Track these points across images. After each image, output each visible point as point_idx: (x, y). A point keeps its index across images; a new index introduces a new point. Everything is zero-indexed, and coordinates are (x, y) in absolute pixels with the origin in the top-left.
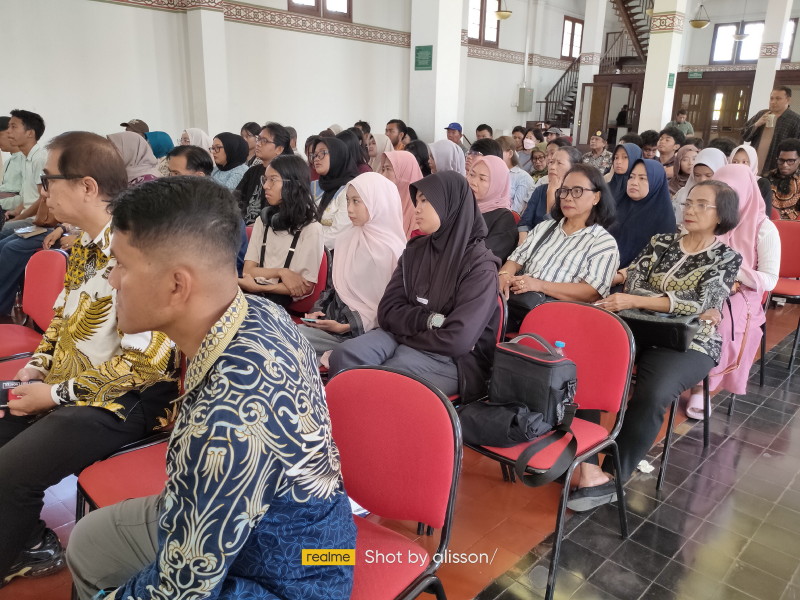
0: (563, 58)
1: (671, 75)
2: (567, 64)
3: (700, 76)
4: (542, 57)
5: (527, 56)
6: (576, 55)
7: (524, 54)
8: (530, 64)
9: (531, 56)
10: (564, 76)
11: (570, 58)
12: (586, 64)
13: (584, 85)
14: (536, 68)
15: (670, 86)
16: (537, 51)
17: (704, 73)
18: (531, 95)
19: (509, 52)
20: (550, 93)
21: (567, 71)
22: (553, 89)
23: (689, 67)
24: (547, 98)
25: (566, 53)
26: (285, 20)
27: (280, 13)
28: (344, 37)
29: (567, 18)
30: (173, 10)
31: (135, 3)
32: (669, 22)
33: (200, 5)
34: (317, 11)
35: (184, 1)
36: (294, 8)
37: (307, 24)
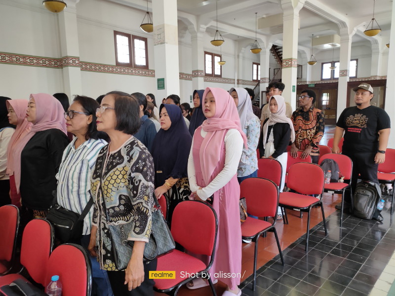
0: (254, 81)
1: (294, 86)
2: (256, 83)
3: (314, 86)
4: (243, 81)
5: (236, 80)
6: (259, 79)
7: (235, 79)
8: (238, 83)
9: (238, 80)
11: (257, 80)
12: (263, 83)
13: (262, 92)
14: (241, 85)
15: (293, 91)
16: (241, 78)
17: (315, 84)
19: (227, 79)
21: (256, 86)
23: (312, 82)
25: (255, 78)
26: (115, 69)
27: (112, 67)
28: (145, 76)
29: (254, 63)
30: (57, 67)
31: (38, 65)
32: (290, 63)
33: (68, 65)
34: (131, 65)
35: (62, 63)
36: (119, 64)
37: (126, 71)
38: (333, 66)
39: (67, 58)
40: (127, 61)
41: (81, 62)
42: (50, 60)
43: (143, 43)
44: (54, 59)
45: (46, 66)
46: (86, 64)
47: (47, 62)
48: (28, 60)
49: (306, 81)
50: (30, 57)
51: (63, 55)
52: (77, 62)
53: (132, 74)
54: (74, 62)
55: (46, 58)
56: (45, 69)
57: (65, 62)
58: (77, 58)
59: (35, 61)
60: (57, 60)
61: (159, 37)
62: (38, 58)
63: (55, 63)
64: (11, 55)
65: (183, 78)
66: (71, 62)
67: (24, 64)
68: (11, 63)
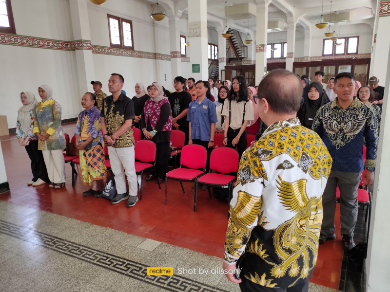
0: (209, 59)
1: (265, 67)
2: (210, 62)
6: (213, 57)
12: (220, 62)
13: (222, 70)
15: (265, 71)
21: (211, 64)
25: (210, 57)
26: (110, 51)
27: (107, 48)
28: (132, 56)
30: (68, 50)
31: (53, 48)
32: (262, 48)
33: (82, 48)
34: (121, 46)
35: (73, 46)
36: (113, 46)
37: (118, 52)
38: (273, 47)
39: (81, 41)
40: (119, 43)
41: (93, 46)
42: (62, 42)
43: (129, 25)
44: (66, 42)
45: (59, 49)
46: (96, 47)
47: (60, 45)
48: (46, 43)
49: (251, 61)
50: (47, 40)
51: (76, 39)
52: (89, 45)
53: (122, 55)
54: (87, 45)
55: (59, 41)
56: (58, 51)
57: (79, 45)
58: (89, 42)
59: (51, 44)
60: (68, 43)
61: (195, 30)
62: (53, 41)
63: (66, 46)
64: (33, 39)
65: (159, 58)
66: (85, 45)
67: (44, 47)
68: (33, 46)
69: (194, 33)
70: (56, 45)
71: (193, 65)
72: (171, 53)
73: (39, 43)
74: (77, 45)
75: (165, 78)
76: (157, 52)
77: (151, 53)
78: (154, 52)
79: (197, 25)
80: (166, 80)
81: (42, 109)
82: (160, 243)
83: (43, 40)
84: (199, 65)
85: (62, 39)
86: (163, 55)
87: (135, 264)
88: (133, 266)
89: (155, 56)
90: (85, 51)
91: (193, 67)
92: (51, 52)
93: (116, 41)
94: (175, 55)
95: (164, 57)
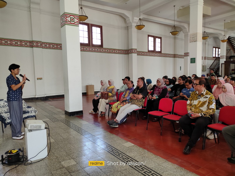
2: (215, 59)
4: (208, 58)
6: (217, 56)
7: (203, 57)
9: (205, 57)
10: (214, 62)
11: (215, 57)
12: (222, 58)
13: (222, 64)
14: (206, 60)
18: (206, 67)
20: (211, 66)
21: (215, 60)
22: (211, 65)
24: (210, 68)
27: (146, 52)
28: (160, 56)
29: (214, 47)
30: (126, 54)
31: (119, 53)
33: (132, 53)
34: (154, 51)
35: (128, 52)
36: (149, 51)
37: (152, 54)
39: (132, 49)
40: (153, 49)
41: (137, 51)
45: (121, 54)
46: (140, 52)
47: (122, 52)
48: (116, 51)
51: (130, 48)
53: (154, 56)
54: (135, 51)
55: (121, 50)
57: (131, 51)
58: (136, 49)
59: (118, 52)
60: (126, 50)
61: (194, 38)
62: (119, 50)
63: (125, 52)
64: (110, 49)
65: (177, 57)
66: (133, 51)
67: (114, 53)
68: (110, 53)
69: (193, 40)
70: (120, 52)
71: (191, 59)
72: (185, 53)
73: (112, 51)
74: (130, 51)
75: (181, 68)
76: (176, 54)
77: (172, 55)
78: (174, 54)
79: (195, 35)
80: (180, 70)
81: (109, 89)
82: (134, 145)
83: (114, 50)
84: (195, 59)
85: (123, 49)
86: (180, 55)
87: (117, 150)
88: (115, 150)
89: (175, 56)
90: (133, 54)
91: (191, 60)
92: (117, 55)
93: (151, 48)
94: (187, 54)
95: (180, 56)
